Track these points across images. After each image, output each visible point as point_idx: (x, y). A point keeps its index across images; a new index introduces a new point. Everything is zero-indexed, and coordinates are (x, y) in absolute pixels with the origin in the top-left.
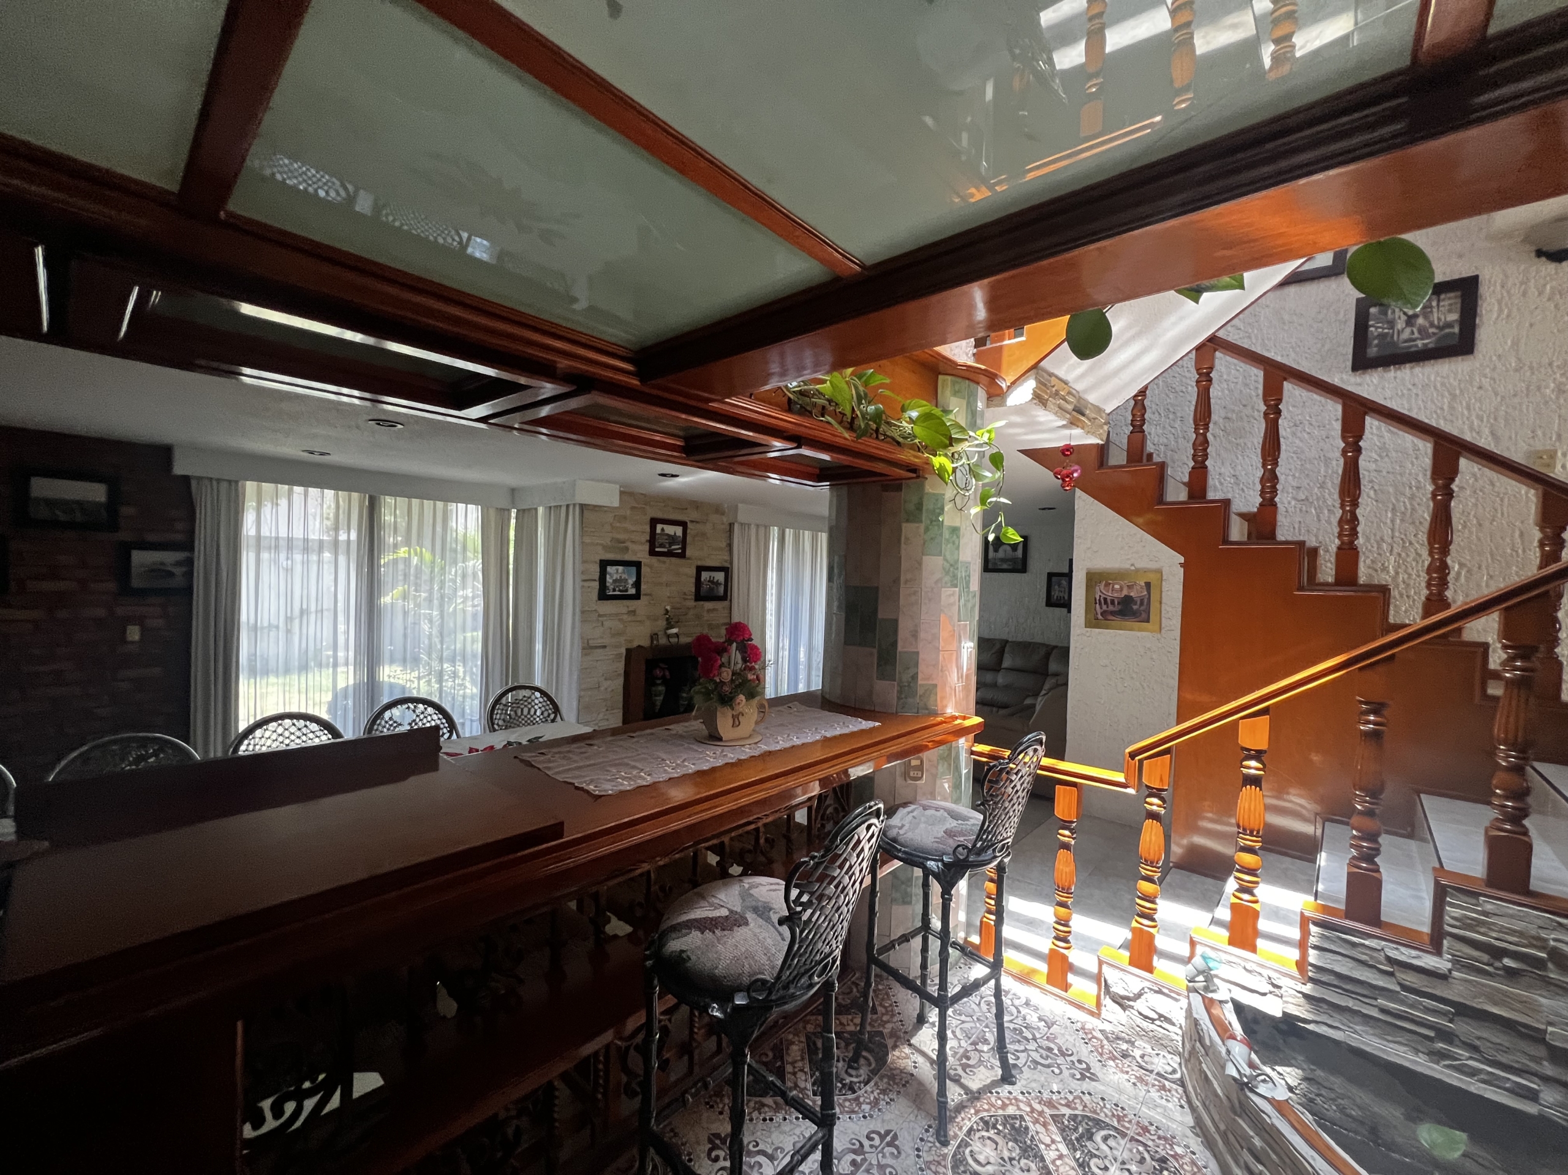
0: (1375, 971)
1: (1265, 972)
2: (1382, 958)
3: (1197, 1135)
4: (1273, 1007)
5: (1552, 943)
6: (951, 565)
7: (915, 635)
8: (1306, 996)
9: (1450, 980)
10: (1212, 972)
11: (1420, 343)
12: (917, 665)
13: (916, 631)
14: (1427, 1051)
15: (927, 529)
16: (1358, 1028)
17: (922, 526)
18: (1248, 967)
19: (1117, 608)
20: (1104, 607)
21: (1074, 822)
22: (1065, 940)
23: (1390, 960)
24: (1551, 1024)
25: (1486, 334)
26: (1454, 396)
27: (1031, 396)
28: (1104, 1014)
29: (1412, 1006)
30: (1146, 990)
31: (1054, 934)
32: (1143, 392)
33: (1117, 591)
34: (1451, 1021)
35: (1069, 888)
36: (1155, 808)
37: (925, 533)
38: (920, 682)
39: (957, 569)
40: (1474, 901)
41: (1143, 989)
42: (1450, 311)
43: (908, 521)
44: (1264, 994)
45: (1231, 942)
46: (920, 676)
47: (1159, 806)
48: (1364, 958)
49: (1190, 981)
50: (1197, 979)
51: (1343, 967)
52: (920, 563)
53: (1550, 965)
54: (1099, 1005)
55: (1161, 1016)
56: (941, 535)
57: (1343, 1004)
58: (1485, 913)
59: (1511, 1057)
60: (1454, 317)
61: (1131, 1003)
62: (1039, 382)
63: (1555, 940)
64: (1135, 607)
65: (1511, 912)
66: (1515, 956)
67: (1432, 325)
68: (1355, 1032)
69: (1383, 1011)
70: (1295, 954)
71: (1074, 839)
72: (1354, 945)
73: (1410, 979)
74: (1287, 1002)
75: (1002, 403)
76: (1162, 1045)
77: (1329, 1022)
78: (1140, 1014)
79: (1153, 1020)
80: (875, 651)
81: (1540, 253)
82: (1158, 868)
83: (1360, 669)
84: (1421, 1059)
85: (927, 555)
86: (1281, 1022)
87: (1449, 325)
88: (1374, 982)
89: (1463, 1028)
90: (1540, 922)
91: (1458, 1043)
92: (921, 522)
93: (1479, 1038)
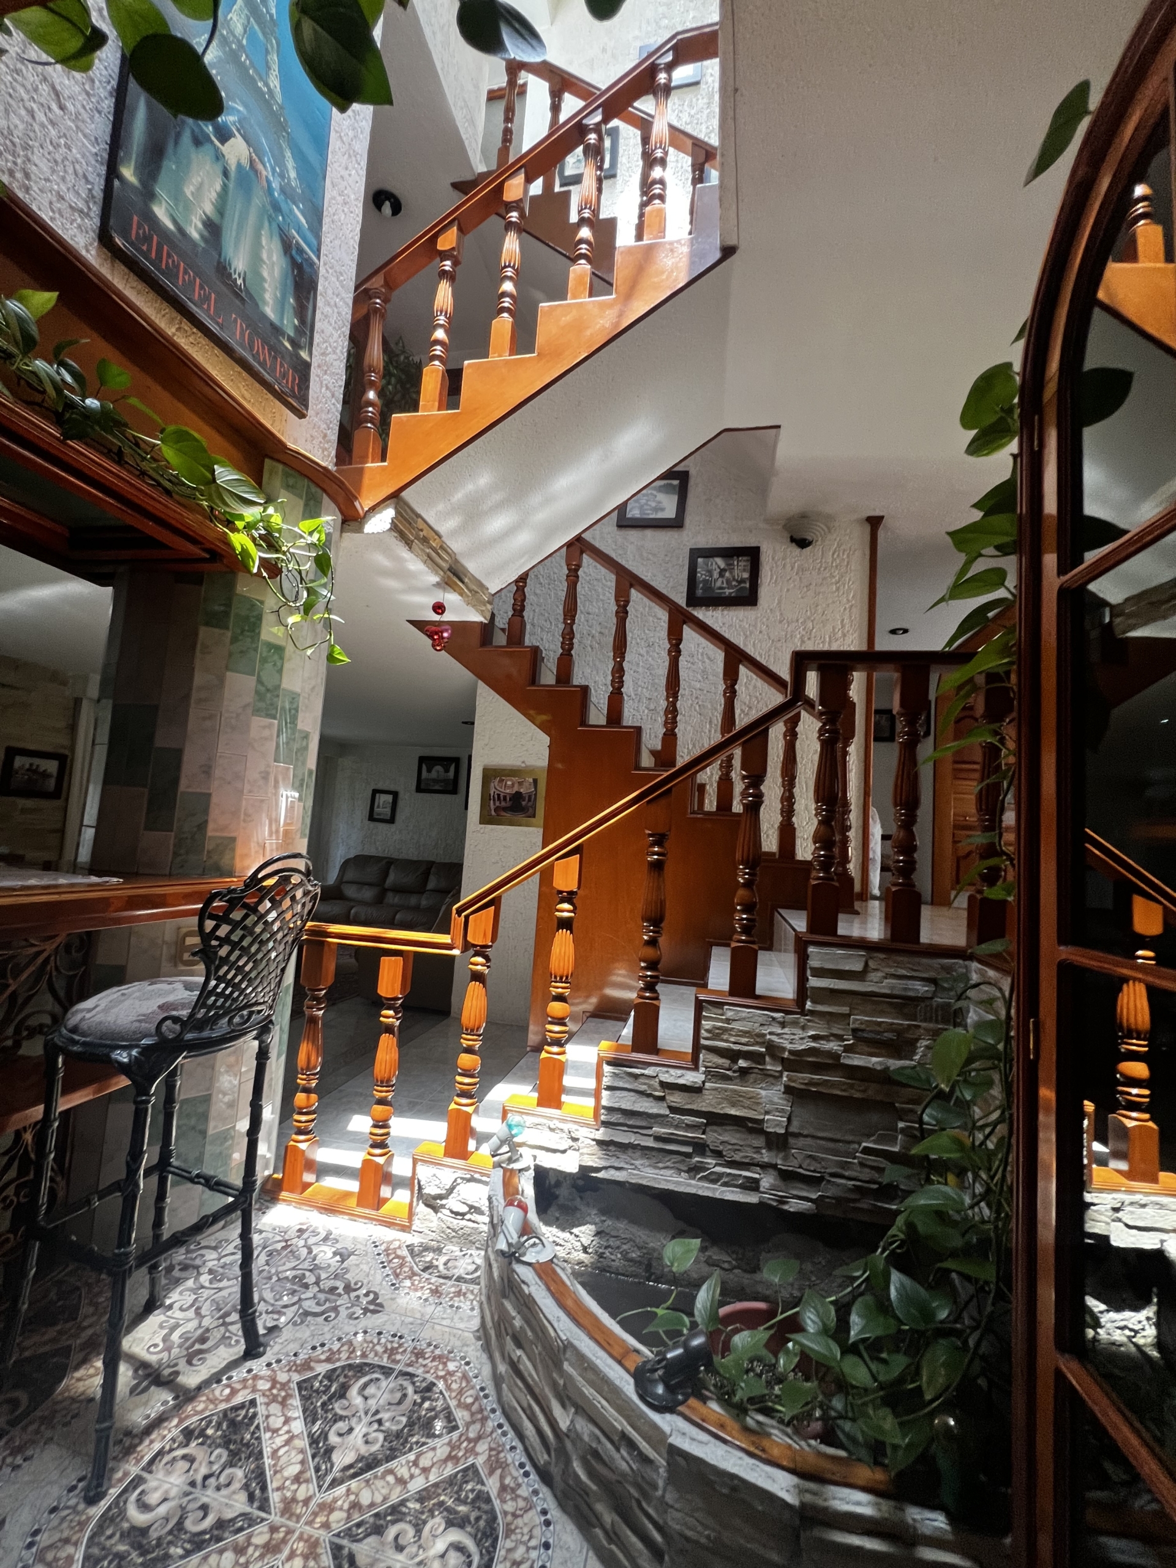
0: (651, 1099)
1: (566, 1127)
2: (657, 1085)
3: (478, 1339)
4: (569, 1164)
5: (768, 1037)
6: (268, 690)
7: (207, 770)
8: (600, 1143)
9: (704, 1092)
10: (515, 1140)
11: (727, 591)
12: (206, 811)
13: (210, 767)
14: (686, 1169)
15: (234, 640)
16: (637, 1163)
17: (229, 634)
18: (552, 1126)
19: (508, 804)
20: (497, 804)
21: (399, 999)
22: (382, 1145)
23: (664, 1085)
24: (767, 1113)
25: (764, 592)
26: (746, 637)
27: (389, 526)
28: (417, 1225)
29: (677, 1127)
30: (459, 1181)
31: (370, 1142)
32: (523, 579)
33: (509, 787)
34: (703, 1133)
35: (389, 1080)
36: (479, 967)
37: (232, 643)
38: (210, 833)
39: (278, 696)
40: (720, 1011)
41: (455, 1180)
42: (744, 570)
43: (207, 624)
44: (564, 1152)
45: (541, 1103)
46: (211, 826)
47: (483, 965)
48: (643, 1088)
49: (493, 1156)
50: (499, 1152)
51: (628, 1102)
52: (222, 681)
53: (767, 1059)
54: (411, 1214)
55: (471, 1207)
56: (256, 650)
57: (627, 1142)
58: (728, 1021)
59: (742, 1154)
60: (746, 575)
61: (444, 1202)
62: (398, 512)
63: (771, 1033)
64: (524, 803)
65: (744, 1015)
66: (747, 1055)
67: (734, 579)
68: (636, 1168)
69: (658, 1138)
70: (591, 1102)
71: (398, 1019)
72: (636, 1077)
73: (676, 1099)
74: (582, 1154)
75: (359, 530)
76: (471, 1241)
77: (616, 1165)
78: (452, 1212)
79: (463, 1215)
80: (146, 791)
81: (793, 540)
82: (479, 1035)
83: (648, 802)
84: (683, 1178)
85: (232, 670)
86: (578, 1178)
87: (743, 581)
88: (650, 1111)
89: (714, 1137)
90: (761, 1020)
91: (709, 1153)
92: (227, 628)
93: (722, 1143)
